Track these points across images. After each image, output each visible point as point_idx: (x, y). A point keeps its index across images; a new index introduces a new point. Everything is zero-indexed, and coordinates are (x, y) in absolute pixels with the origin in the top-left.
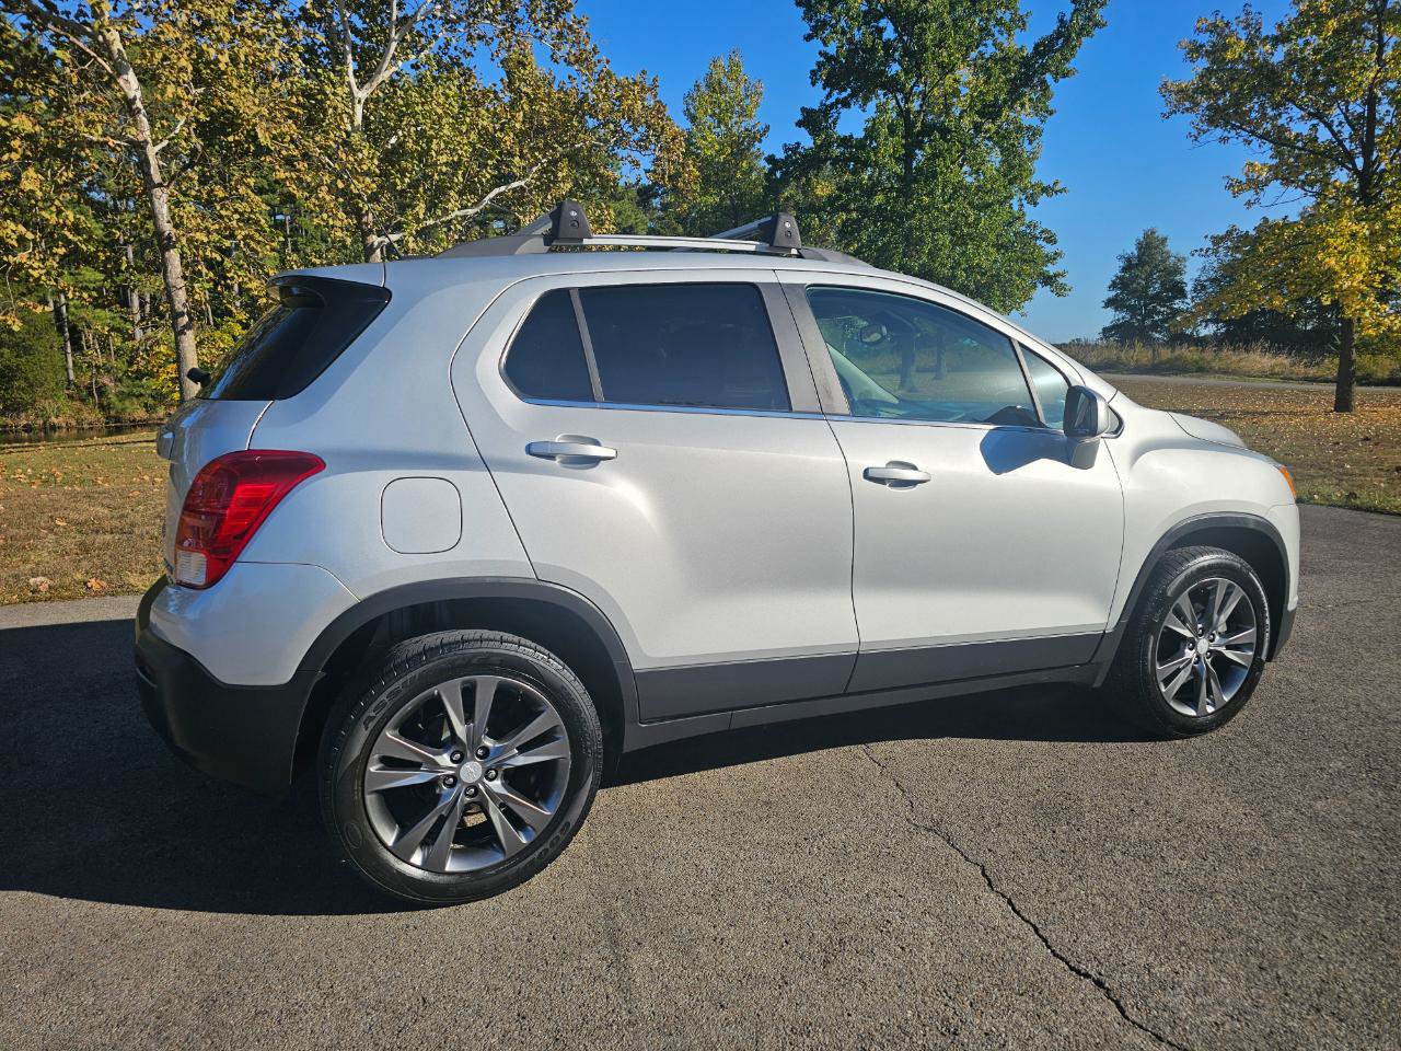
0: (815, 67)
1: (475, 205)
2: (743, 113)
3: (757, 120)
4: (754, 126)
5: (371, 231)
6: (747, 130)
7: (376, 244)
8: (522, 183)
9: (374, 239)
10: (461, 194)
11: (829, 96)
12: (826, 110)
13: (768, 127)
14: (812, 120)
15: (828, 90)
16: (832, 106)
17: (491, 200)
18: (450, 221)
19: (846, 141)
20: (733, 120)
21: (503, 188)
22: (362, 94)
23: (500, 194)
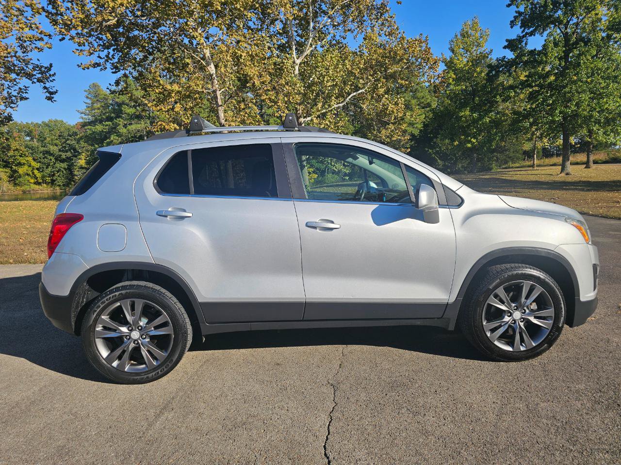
0: (513, 19)
1: (342, 102)
2: (479, 45)
3: (485, 48)
4: (484, 51)
5: (301, 116)
6: (480, 53)
7: (302, 122)
8: (363, 90)
9: (302, 120)
10: (337, 98)
11: (523, 31)
12: (520, 39)
13: (492, 51)
14: (511, 45)
15: (523, 28)
16: (523, 36)
17: (350, 99)
18: (331, 110)
19: (532, 53)
20: (474, 49)
21: (355, 94)
22: (298, 61)
23: (354, 96)
